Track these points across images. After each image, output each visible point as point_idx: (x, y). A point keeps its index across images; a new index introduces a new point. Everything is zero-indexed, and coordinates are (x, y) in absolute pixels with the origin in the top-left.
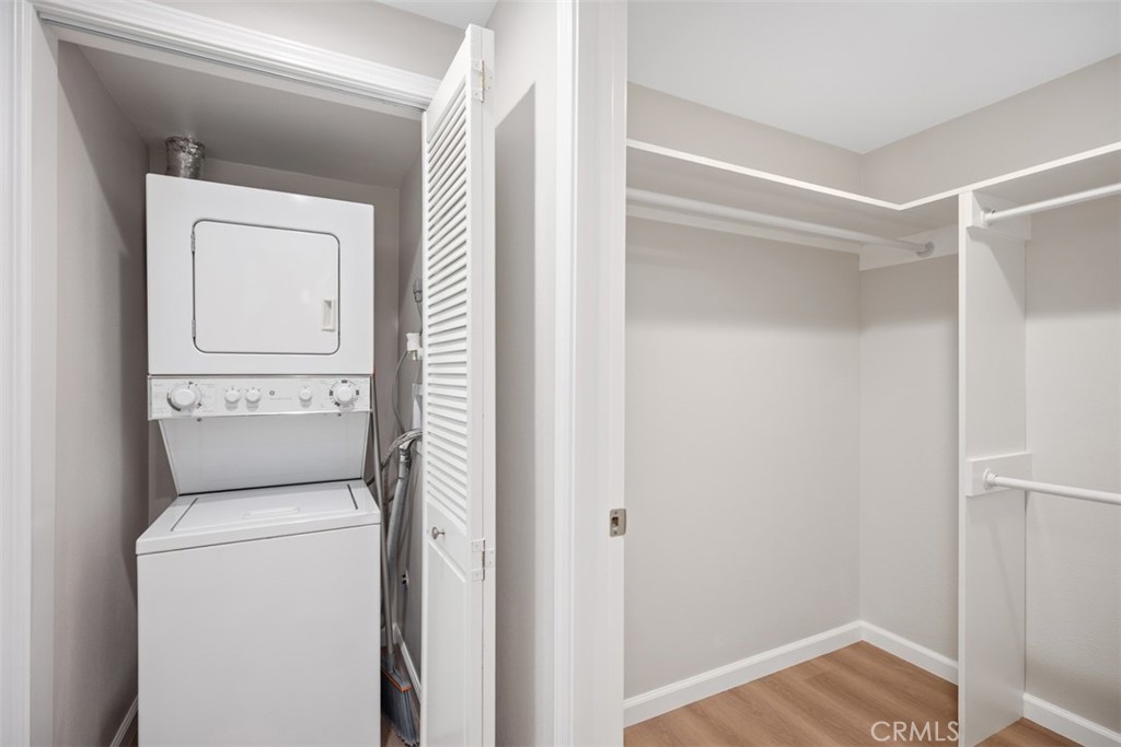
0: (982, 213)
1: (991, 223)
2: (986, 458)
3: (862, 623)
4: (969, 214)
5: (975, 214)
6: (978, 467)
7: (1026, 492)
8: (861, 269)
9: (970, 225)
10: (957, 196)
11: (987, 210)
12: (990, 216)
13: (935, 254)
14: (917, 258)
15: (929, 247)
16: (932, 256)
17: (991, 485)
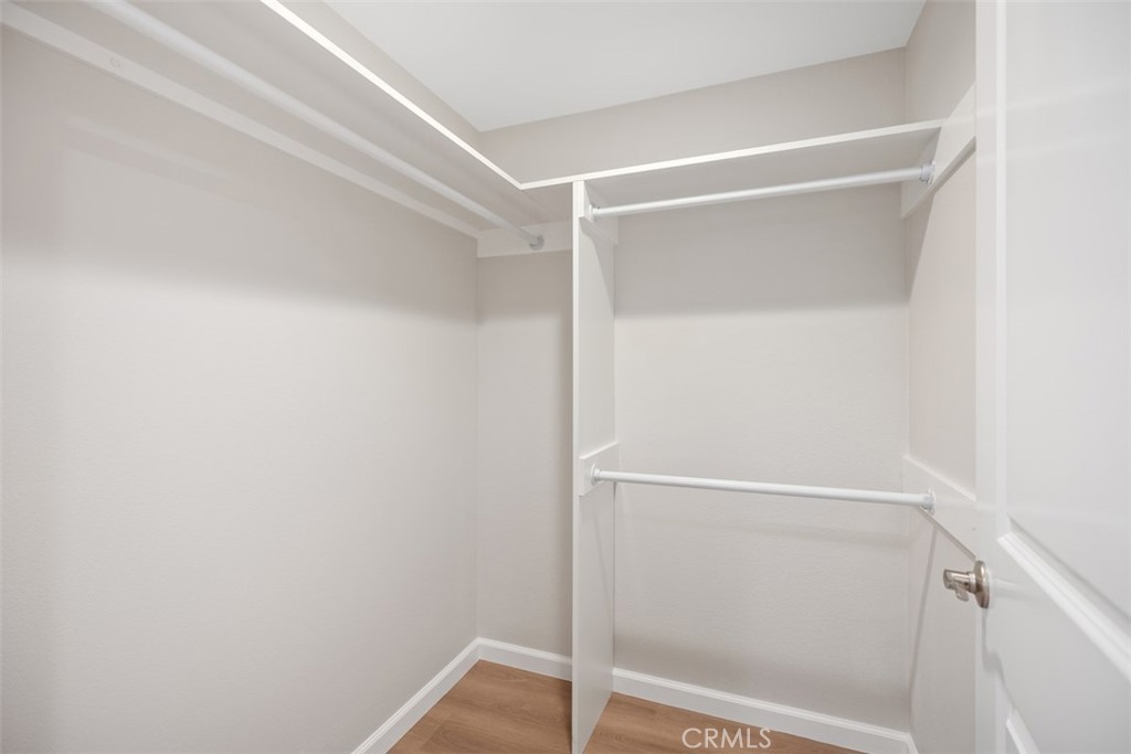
0: (590, 207)
1: (596, 218)
2: (592, 454)
3: (479, 641)
4: (580, 207)
5: (586, 208)
6: (588, 462)
7: (615, 482)
8: (479, 256)
9: (582, 215)
10: (571, 183)
11: (594, 206)
12: (596, 211)
13: (546, 248)
14: (530, 251)
15: (540, 240)
16: (542, 251)
17: (596, 480)
